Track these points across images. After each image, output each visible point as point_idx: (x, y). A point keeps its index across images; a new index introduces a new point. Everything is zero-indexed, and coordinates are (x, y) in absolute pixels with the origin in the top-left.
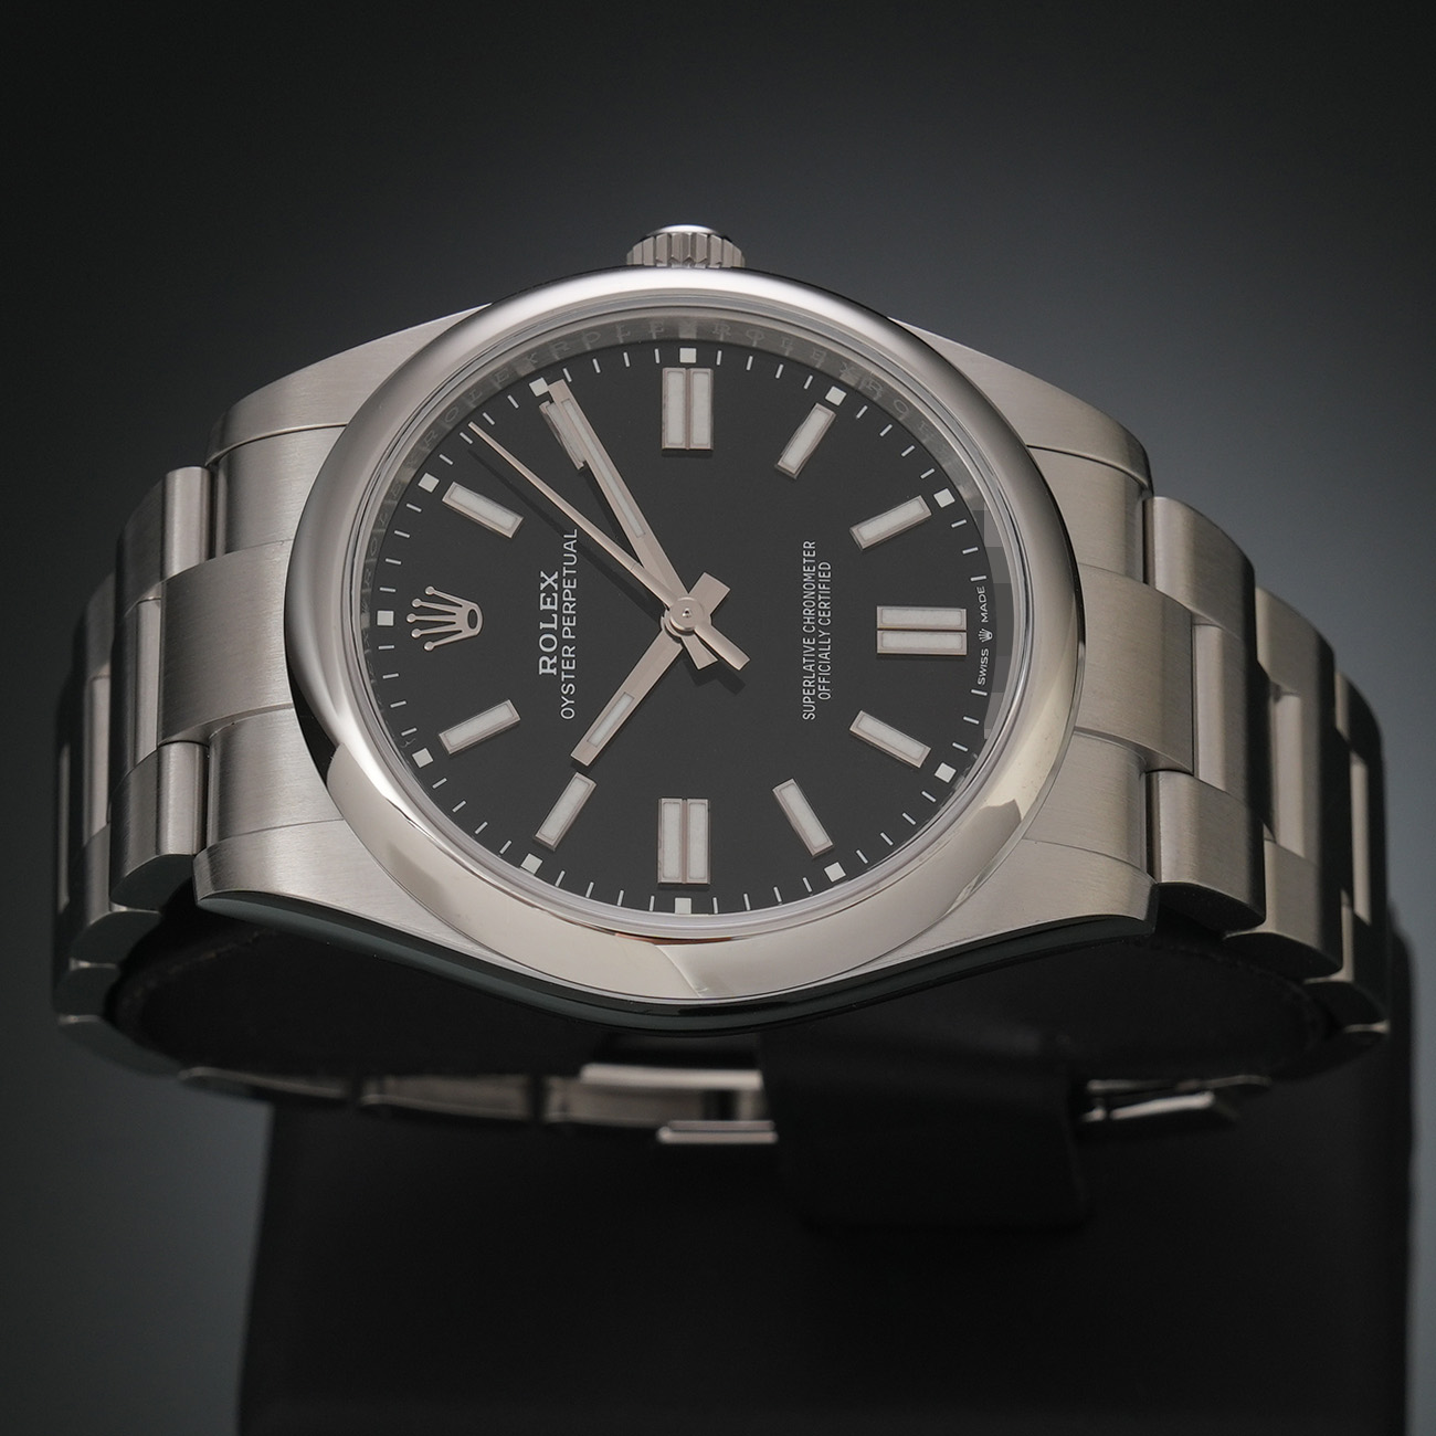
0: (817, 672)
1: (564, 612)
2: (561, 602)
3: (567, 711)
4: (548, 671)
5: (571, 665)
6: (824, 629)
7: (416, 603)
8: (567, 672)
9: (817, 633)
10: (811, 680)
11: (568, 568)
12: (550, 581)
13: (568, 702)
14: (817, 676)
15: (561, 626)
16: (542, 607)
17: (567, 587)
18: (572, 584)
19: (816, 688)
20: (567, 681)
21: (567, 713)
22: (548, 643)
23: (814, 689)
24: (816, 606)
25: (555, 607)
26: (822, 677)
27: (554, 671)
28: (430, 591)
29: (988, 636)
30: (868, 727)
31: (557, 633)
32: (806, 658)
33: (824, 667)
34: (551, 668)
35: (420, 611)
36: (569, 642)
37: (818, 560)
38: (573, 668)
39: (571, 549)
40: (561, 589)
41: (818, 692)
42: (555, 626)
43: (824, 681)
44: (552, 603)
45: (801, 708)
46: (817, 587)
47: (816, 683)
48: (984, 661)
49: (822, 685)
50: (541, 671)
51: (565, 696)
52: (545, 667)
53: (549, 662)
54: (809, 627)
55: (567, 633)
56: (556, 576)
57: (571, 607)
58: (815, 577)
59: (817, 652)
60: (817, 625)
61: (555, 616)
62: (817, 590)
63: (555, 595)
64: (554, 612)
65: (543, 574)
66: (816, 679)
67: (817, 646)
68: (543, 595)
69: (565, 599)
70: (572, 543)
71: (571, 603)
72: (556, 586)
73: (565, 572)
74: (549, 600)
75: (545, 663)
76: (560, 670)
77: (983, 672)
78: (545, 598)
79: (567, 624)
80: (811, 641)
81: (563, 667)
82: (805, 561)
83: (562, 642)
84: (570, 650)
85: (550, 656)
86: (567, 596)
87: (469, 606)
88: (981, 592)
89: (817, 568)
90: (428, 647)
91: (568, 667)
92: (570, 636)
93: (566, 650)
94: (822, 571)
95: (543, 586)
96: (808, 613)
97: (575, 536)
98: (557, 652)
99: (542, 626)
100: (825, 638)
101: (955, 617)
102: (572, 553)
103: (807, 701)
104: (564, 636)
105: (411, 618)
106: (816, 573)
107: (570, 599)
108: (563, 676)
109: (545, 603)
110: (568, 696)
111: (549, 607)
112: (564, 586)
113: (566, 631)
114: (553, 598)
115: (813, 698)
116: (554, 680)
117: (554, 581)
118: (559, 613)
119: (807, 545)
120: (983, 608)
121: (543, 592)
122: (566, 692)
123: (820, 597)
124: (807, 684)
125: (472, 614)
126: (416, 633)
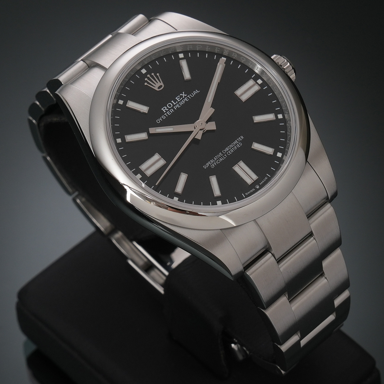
0: (216, 161)
1: (180, 103)
2: (181, 101)
3: (159, 121)
4: (164, 110)
5: (169, 114)
6: (227, 155)
7: (153, 74)
8: (167, 114)
9: (225, 154)
10: (213, 161)
11: (190, 96)
12: (184, 95)
13: (161, 119)
14: (215, 162)
15: (176, 105)
16: (176, 98)
17: (186, 99)
18: (187, 100)
19: (212, 164)
20: (165, 116)
22: (170, 105)
23: (212, 163)
24: (230, 149)
25: (179, 101)
26: (216, 163)
27: (165, 112)
28: (158, 74)
29: (258, 187)
30: (214, 180)
32: (217, 157)
33: (219, 161)
34: (165, 110)
35: (152, 76)
36: (174, 109)
37: (240, 142)
39: (195, 94)
40: (184, 98)
41: (212, 165)
42: (175, 104)
44: (179, 99)
45: (205, 164)
46: (235, 146)
48: (252, 191)
49: (214, 164)
50: (162, 109)
51: (162, 117)
52: (164, 109)
53: (166, 109)
54: (224, 152)
55: (175, 107)
56: (186, 95)
57: (182, 103)
59: (220, 157)
61: (177, 102)
62: (234, 147)
63: (181, 98)
64: (178, 101)
65: (183, 93)
66: (214, 162)
67: (222, 156)
68: (179, 96)
69: (182, 101)
71: (183, 103)
72: (184, 97)
73: (188, 96)
74: (179, 98)
75: (165, 108)
76: (166, 113)
77: (249, 193)
78: (179, 97)
79: (177, 106)
80: (222, 155)
81: (167, 113)
82: (238, 139)
83: (173, 108)
84: (172, 111)
85: (167, 108)
87: (162, 84)
88: (266, 178)
90: (146, 84)
91: (168, 113)
92: (175, 108)
93: (172, 110)
94: (239, 144)
95: (181, 95)
96: (227, 149)
97: (198, 92)
98: (169, 109)
99: (172, 101)
100: (225, 156)
101: (255, 177)
102: (194, 95)
103: (208, 164)
104: (174, 107)
105: (148, 76)
106: (237, 144)
107: (184, 102)
108: (165, 114)
109: (178, 98)
110: (162, 119)
111: (178, 99)
112: (185, 99)
113: (176, 107)
114: (180, 99)
115: (209, 164)
116: (163, 113)
117: (184, 96)
118: (178, 102)
119: (242, 137)
120: (263, 181)
121: (180, 96)
122: (163, 117)
123: (233, 148)
124: (211, 161)
125: (161, 86)
126: (146, 79)
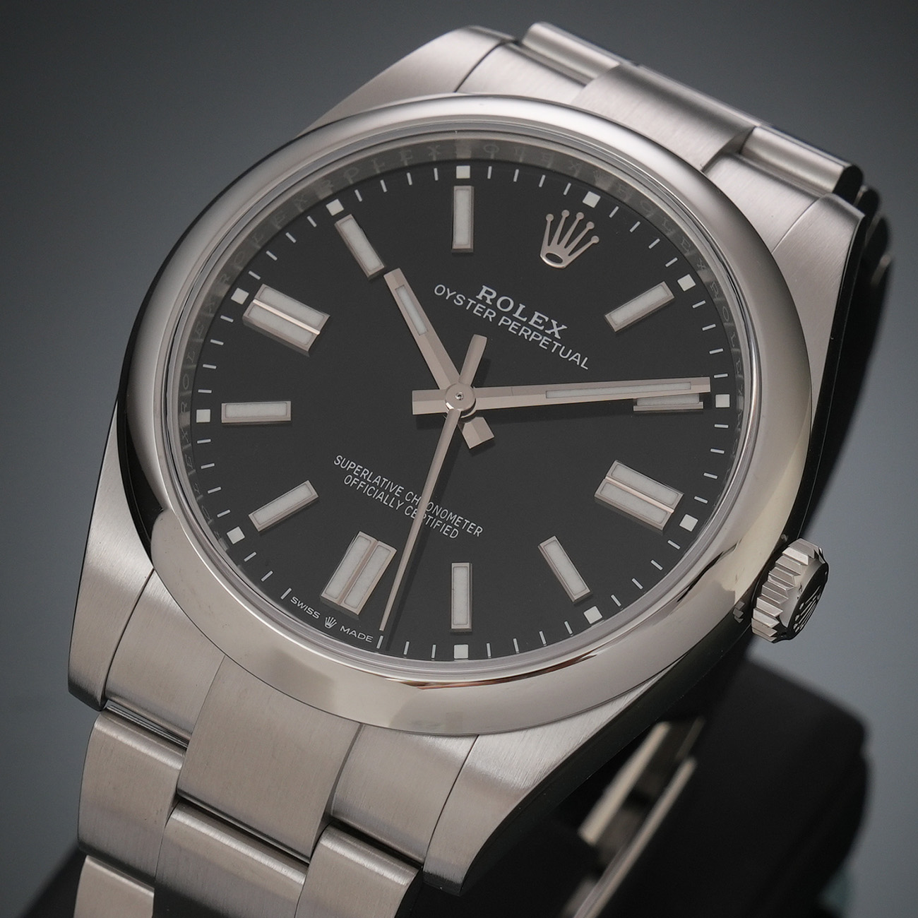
0: (371, 485)
1: (524, 328)
2: (534, 329)
3: (442, 291)
4: (483, 293)
5: (478, 311)
6: (403, 508)
7: (590, 226)
8: (473, 306)
9: (403, 500)
10: (367, 477)
11: (559, 348)
12: (556, 330)
13: (449, 295)
14: (367, 483)
15: (514, 319)
16: (537, 314)
17: (544, 340)
18: (544, 344)
19: (358, 477)
20: (466, 303)
21: (440, 290)
22: (505, 304)
23: (358, 475)
25: (531, 323)
26: (365, 486)
27: (480, 297)
28: (595, 240)
29: (329, 624)
30: (302, 494)
31: (510, 314)
32: (386, 483)
33: (372, 492)
34: (483, 296)
35: (582, 225)
36: (497, 319)
37: (462, 531)
38: (475, 312)
39: (572, 358)
40: (544, 334)
41: (354, 476)
42: (516, 315)
43: (360, 485)
44: (536, 323)
45: (349, 458)
46: (441, 520)
47: (362, 479)
48: (310, 611)
49: (358, 483)
50: (485, 288)
51: (455, 296)
52: (487, 292)
53: (489, 297)
54: (411, 497)
55: (505, 321)
56: (557, 336)
57: (526, 334)
58: (449, 522)
59: (387, 492)
60: (409, 503)
61: (525, 320)
62: (438, 518)
63: (542, 328)
64: (529, 319)
65: (564, 327)
66: (365, 481)
67: (392, 495)
68: (547, 319)
69: (535, 333)
70: (578, 361)
71: (529, 336)
72: (549, 332)
73: (557, 344)
74: (541, 322)
75: (491, 294)
76: (478, 301)
77: (301, 605)
78: (544, 319)
79: (513, 325)
80: (398, 493)
81: (479, 305)
82: (467, 521)
83: (500, 314)
84: (490, 317)
85: (494, 300)
86: (536, 336)
87: (567, 261)
88: (368, 638)
89: (456, 527)
90: (550, 218)
91: (477, 308)
92: (502, 321)
93: (491, 314)
94: (451, 530)
95: (554, 323)
97: (582, 365)
98: (494, 307)
99: (522, 307)
100: (395, 504)
101: (356, 603)
102: (569, 357)
103: (351, 465)
104: (504, 318)
105: (580, 216)
106: (453, 525)
107: (532, 337)
108: (472, 302)
109: (539, 317)
111: (535, 318)
112: (545, 338)
113: (508, 322)
114: (540, 325)
115: (351, 471)
116: (472, 293)
117: (553, 333)
118: (526, 324)
119: (479, 530)
120: (354, 633)
121: (550, 321)
122: (458, 297)
123: (430, 517)
124: (366, 472)
125: (558, 260)
126: (566, 214)
